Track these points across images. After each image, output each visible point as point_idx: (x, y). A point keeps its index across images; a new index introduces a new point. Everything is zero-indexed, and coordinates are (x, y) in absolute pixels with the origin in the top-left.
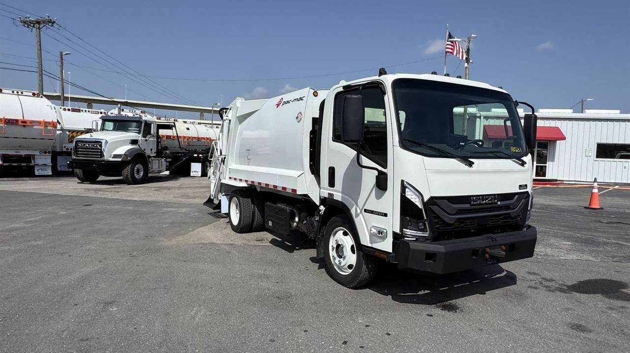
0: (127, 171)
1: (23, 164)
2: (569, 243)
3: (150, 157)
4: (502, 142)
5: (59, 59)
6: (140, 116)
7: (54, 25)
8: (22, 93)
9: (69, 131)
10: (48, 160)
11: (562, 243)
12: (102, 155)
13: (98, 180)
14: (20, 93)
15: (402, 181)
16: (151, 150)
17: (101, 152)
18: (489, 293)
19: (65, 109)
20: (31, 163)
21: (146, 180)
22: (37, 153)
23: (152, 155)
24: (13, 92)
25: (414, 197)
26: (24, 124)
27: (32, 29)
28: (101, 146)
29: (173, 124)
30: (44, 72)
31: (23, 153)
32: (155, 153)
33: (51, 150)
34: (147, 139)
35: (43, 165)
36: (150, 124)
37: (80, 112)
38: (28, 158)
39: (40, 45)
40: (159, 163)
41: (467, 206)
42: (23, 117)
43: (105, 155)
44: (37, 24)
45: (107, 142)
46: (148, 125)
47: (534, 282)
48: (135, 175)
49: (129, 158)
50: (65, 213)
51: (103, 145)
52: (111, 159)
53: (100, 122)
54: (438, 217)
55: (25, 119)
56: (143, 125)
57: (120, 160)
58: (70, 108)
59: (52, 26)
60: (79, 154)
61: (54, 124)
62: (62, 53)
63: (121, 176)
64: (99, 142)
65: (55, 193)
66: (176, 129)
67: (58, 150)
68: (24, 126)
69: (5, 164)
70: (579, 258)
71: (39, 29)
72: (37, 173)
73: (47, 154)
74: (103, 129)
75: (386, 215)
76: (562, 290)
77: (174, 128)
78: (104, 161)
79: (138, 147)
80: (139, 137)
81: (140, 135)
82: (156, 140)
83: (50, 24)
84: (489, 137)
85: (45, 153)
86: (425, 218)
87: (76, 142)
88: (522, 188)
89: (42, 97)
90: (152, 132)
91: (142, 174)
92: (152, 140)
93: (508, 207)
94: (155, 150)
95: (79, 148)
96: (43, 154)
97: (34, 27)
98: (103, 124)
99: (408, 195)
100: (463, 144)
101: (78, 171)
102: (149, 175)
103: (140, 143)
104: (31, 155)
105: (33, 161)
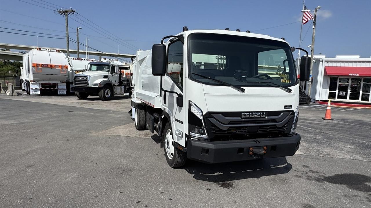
0: (101, 93)
1: (51, 89)
2: (353, 147)
3: (114, 85)
4: (337, 77)
5: (77, 32)
6: (109, 62)
7: (75, 13)
8: (51, 50)
9: (76, 71)
10: (64, 86)
11: (346, 146)
12: (87, 84)
13: (88, 98)
14: (50, 50)
15: (190, 101)
16: (116, 81)
17: (87, 82)
18: (263, 178)
19: (74, 59)
20: (56, 88)
21: (112, 98)
22: (59, 83)
23: (115, 84)
24: (46, 50)
25: (196, 111)
26: (51, 67)
27: (64, 16)
28: (87, 79)
29: (128, 67)
30: (69, 39)
31: (52, 82)
32: (118, 83)
33: (66, 81)
34: (113, 75)
35: (62, 89)
36: (115, 67)
37: (81, 60)
38: (55, 85)
39: (67, 24)
40: (120, 89)
41: (239, 119)
42: (51, 63)
43: (89, 84)
44: (65, 13)
45: (90, 77)
46: (113, 67)
47: (301, 173)
48: (106, 95)
49: (102, 86)
50: (56, 115)
51: (88, 78)
52: (92, 86)
53: (89, 66)
54: (213, 125)
55: (52, 64)
56: (111, 67)
57: (97, 87)
58: (77, 58)
59: (73, 13)
60: (76, 83)
61: (66, 67)
62: (78, 28)
63: (98, 95)
64: (86, 77)
65: (61, 104)
66: (130, 69)
67: (70, 81)
68: (51, 68)
69: (43, 88)
70: (352, 158)
71: (67, 15)
72: (59, 93)
73: (64, 83)
74: (90, 70)
75: (182, 123)
76: (318, 180)
77: (129, 69)
78: (89, 87)
79: (108, 80)
80: (109, 74)
81: (109, 73)
82: (118, 75)
83: (72, 12)
84: (327, 74)
85: (63, 82)
86: (204, 126)
87: (75, 76)
88: (286, 107)
89: (61, 52)
90: (116, 71)
91: (110, 95)
92: (116, 76)
93: (274, 121)
94: (118, 81)
95: (76, 80)
96: (62, 83)
97: (64, 14)
98: (91, 67)
99: (192, 110)
100: (245, 77)
101: (77, 93)
102: (114, 96)
103: (109, 77)
104: (55, 84)
105: (57, 87)
